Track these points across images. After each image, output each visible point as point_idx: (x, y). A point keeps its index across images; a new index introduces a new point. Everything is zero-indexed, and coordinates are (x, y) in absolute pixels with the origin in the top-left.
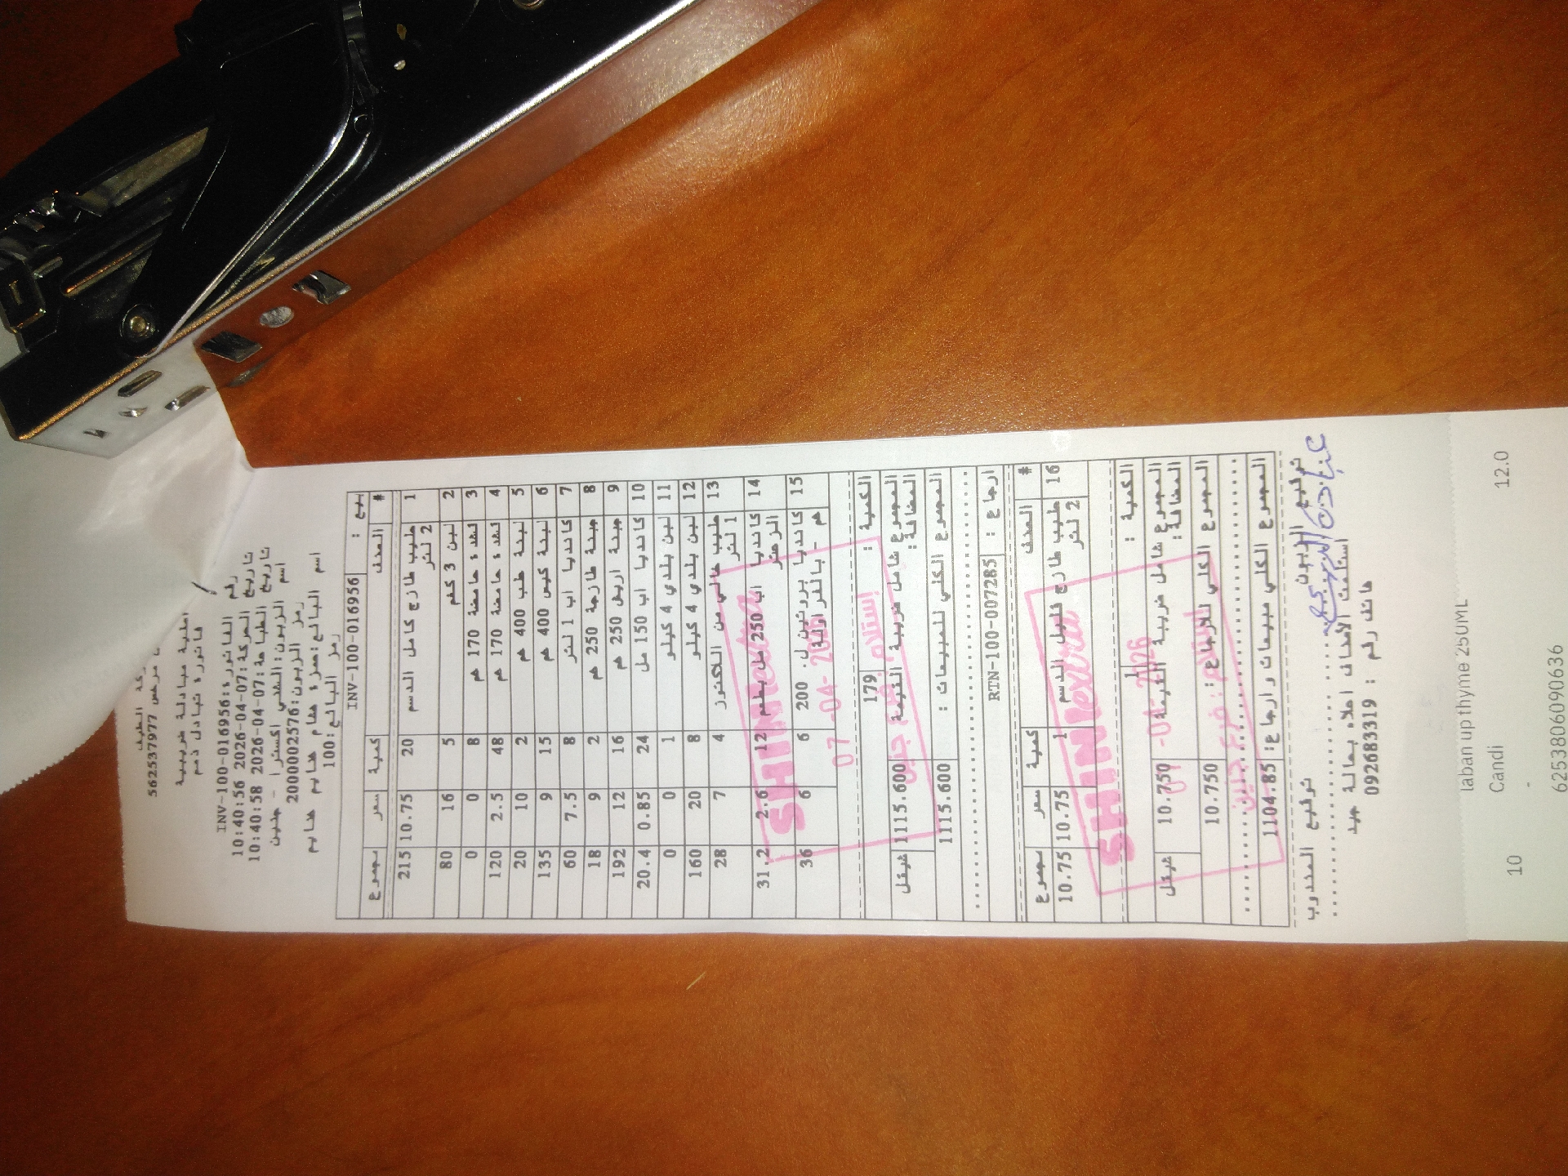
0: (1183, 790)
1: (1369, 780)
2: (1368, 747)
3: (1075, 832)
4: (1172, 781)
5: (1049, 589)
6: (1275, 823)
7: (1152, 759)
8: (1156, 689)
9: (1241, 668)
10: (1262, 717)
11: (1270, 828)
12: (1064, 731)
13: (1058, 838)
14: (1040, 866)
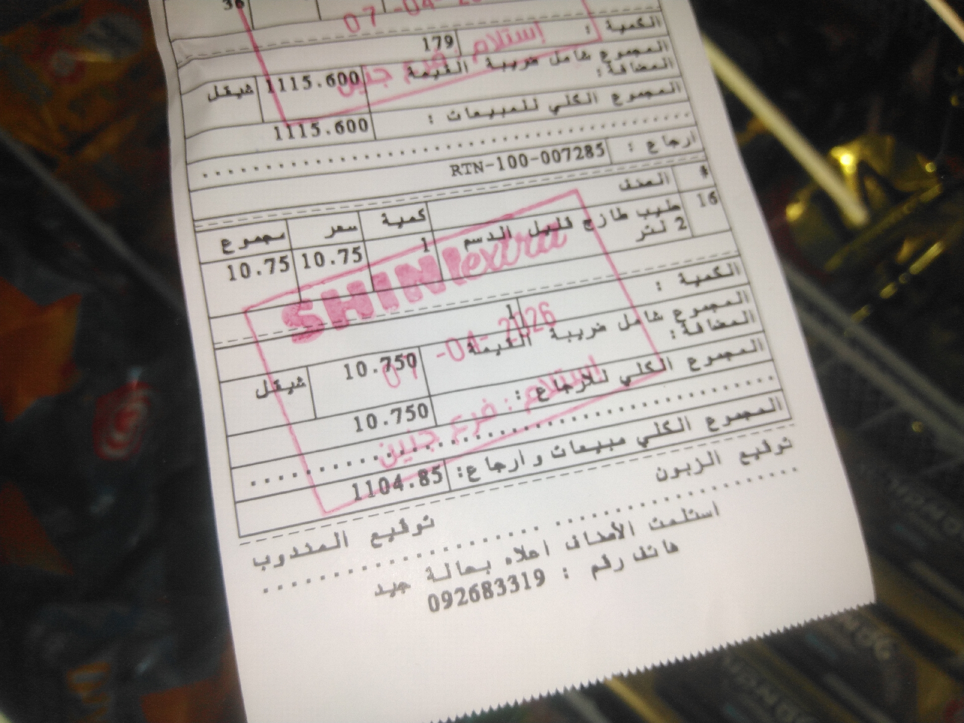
0: (390, 384)
1: (446, 597)
2: (487, 587)
3: (316, 273)
4: (399, 372)
5: (587, 213)
6: (371, 494)
7: (419, 347)
8: (501, 340)
9: (545, 426)
10: (495, 457)
11: (363, 490)
12: (431, 248)
13: (304, 256)
14: (267, 239)
